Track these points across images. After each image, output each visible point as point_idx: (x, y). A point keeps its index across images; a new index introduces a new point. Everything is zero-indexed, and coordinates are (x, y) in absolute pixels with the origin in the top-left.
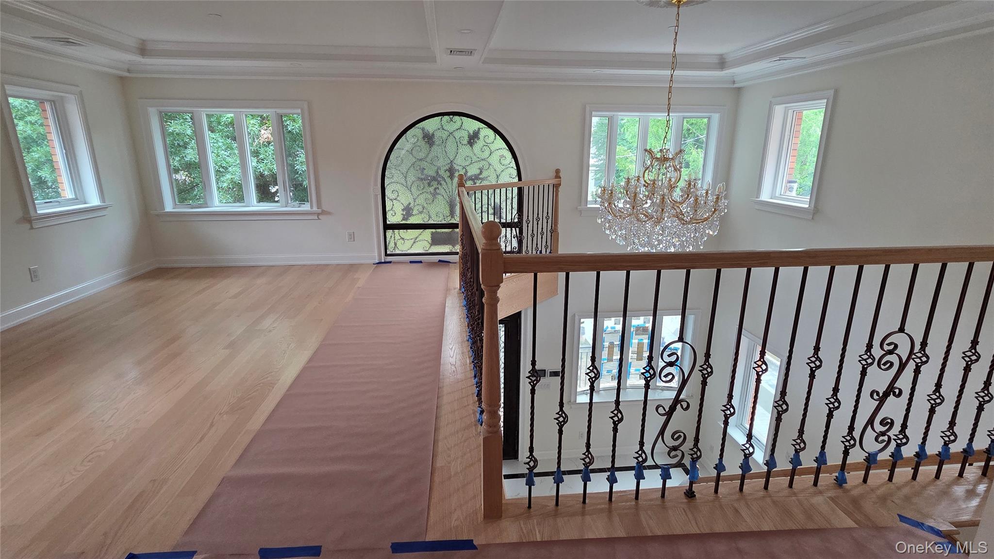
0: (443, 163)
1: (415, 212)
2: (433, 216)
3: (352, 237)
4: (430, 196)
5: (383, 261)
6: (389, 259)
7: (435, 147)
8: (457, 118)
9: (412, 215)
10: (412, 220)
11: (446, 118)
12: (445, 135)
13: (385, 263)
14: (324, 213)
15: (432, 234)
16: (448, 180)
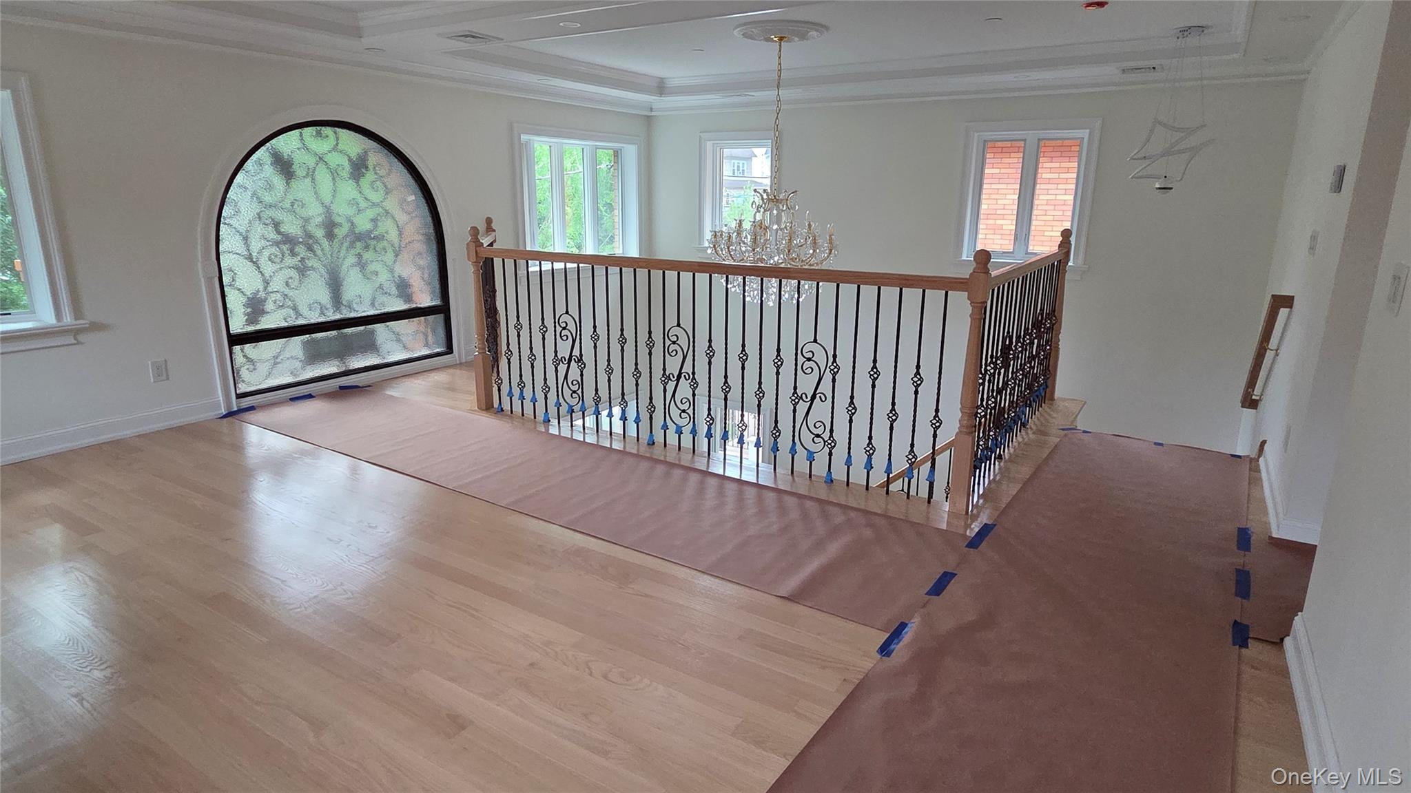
0: (314, 211)
1: (269, 306)
2: (304, 309)
3: (162, 371)
4: (294, 273)
5: (236, 409)
6: (246, 402)
7: (293, 183)
8: (327, 131)
9: (263, 312)
10: (267, 323)
11: (308, 131)
12: (311, 161)
13: (241, 411)
14: (95, 327)
15: (305, 344)
16: (325, 243)
